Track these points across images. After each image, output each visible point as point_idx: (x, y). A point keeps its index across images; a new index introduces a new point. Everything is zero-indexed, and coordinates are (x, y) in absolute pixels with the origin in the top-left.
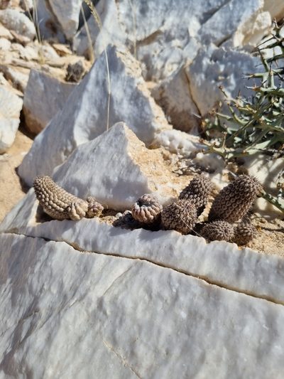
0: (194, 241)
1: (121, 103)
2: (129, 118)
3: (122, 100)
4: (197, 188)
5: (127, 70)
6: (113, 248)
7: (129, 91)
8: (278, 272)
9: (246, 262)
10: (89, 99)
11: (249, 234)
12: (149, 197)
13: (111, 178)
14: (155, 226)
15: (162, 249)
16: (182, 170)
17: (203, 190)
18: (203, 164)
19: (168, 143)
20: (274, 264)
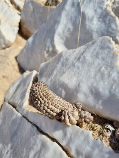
1: (92, 20)
2: (97, 32)
3: (93, 17)
7: (99, 11)
10: (66, 16)
13: (101, 90)
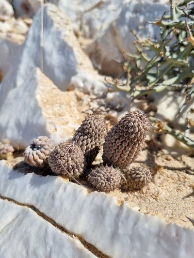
0: (75, 190)
3: (52, 51)
4: (87, 128)
5: (56, 25)
6: (9, 193)
8: (159, 242)
9: (123, 223)
11: (142, 179)
12: (40, 140)
14: (45, 170)
15: (46, 198)
16: (92, 110)
17: (93, 130)
18: (114, 103)
19: (81, 85)
20: (154, 230)
